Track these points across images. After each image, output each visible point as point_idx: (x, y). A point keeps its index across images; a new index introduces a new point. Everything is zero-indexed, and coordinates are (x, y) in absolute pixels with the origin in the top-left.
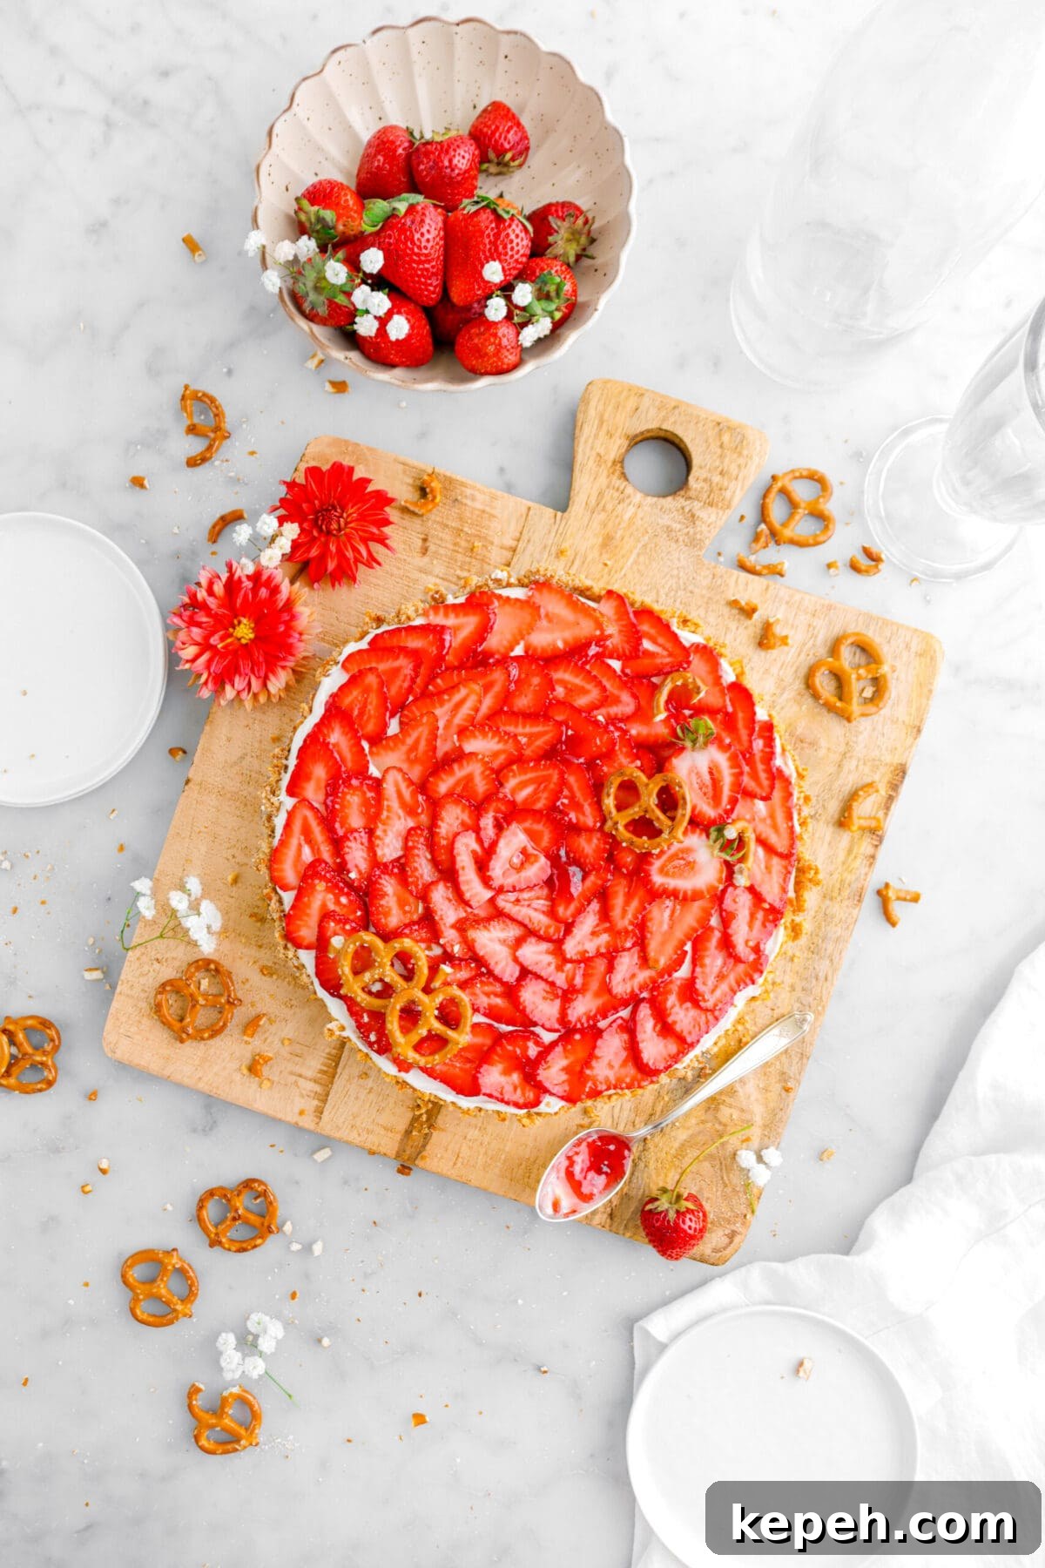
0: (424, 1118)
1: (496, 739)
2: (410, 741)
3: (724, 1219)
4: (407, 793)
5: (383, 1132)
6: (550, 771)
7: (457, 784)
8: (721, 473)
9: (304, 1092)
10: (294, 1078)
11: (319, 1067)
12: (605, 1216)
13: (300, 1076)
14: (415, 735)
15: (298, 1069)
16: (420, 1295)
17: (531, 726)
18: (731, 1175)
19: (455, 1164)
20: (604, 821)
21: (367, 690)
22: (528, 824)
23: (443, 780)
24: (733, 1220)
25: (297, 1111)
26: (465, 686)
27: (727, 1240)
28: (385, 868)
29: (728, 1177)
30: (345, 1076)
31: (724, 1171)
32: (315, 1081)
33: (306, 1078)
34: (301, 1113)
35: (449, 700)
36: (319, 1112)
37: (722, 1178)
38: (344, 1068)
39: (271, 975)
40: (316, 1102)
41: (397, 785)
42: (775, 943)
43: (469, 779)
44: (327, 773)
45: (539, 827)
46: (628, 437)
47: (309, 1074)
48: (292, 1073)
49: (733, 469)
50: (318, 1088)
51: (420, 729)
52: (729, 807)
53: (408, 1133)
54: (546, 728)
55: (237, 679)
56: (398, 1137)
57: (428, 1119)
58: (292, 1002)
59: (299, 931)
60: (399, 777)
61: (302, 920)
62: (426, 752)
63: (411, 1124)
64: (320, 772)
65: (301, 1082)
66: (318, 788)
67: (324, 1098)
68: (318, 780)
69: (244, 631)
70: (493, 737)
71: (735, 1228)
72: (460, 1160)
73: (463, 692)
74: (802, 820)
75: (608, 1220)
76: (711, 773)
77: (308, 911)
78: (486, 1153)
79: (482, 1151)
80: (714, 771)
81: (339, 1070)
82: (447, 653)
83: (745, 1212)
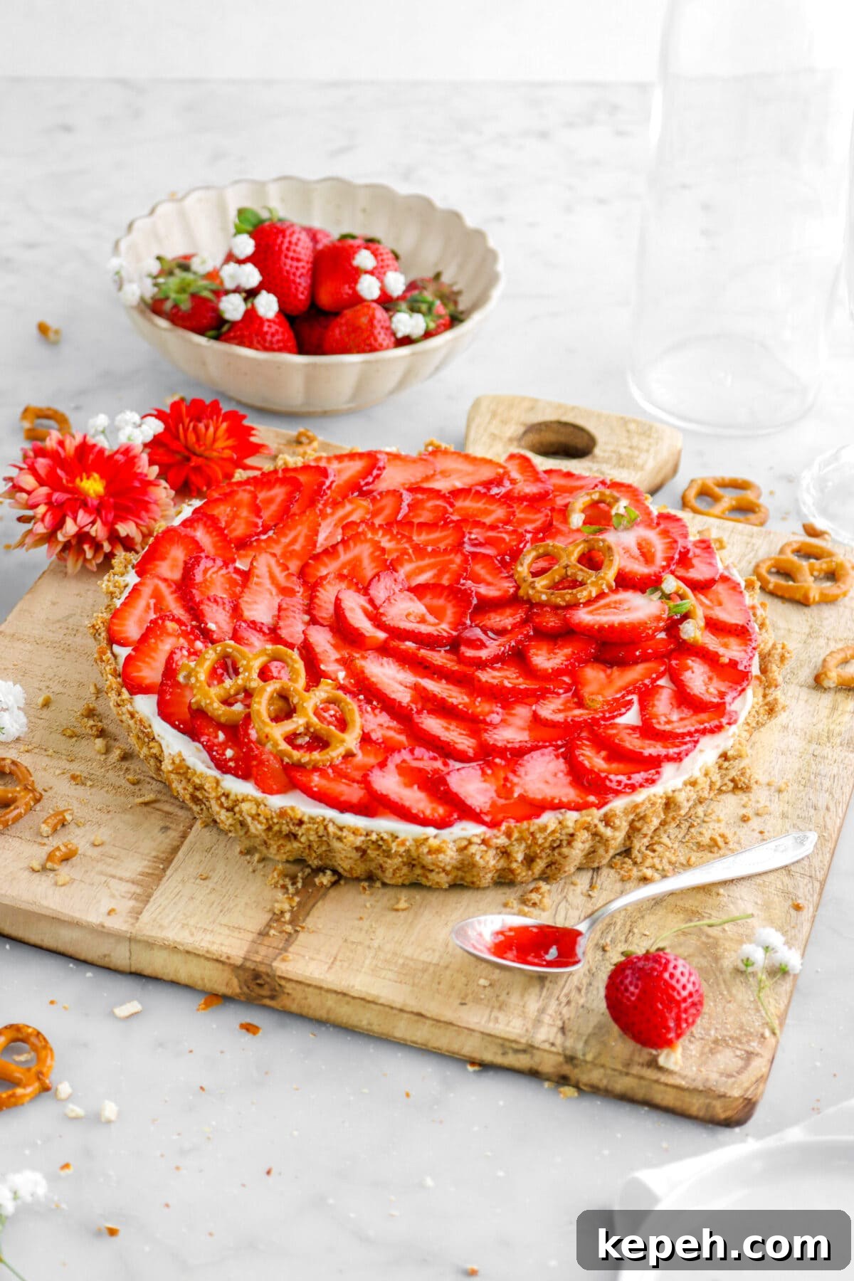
0: (287, 916)
1: (388, 537)
2: (285, 540)
3: (731, 1038)
4: (281, 576)
5: (227, 932)
6: (452, 556)
7: (343, 566)
8: (631, 447)
9: (117, 894)
10: (104, 878)
11: (140, 869)
12: (555, 1030)
13: (113, 877)
14: (292, 535)
15: (111, 870)
16: (269, 1173)
17: (428, 533)
18: (734, 991)
19: (330, 968)
20: (518, 588)
21: (238, 505)
22: (428, 599)
23: (326, 565)
24: (744, 1040)
25: (104, 910)
26: (350, 502)
27: (741, 1063)
28: (254, 625)
29: (729, 991)
30: (178, 877)
31: (723, 986)
32: (133, 883)
33: (121, 879)
34: (110, 912)
35: (332, 514)
36: (136, 914)
37: (721, 994)
38: (176, 870)
39: (83, 784)
40: (132, 903)
41: (269, 566)
42: (744, 703)
43: (355, 564)
44: (186, 555)
45: (440, 602)
46: (524, 424)
47: (127, 875)
48: (101, 873)
49: (644, 445)
50: (139, 890)
51: (299, 528)
52: (664, 563)
53: (263, 934)
54: (444, 533)
55: (81, 513)
56: (250, 937)
57: (291, 922)
58: (110, 808)
59: (140, 671)
60: (273, 561)
61: (144, 662)
62: (303, 547)
63: (269, 926)
64: (178, 554)
65: (113, 882)
66: (173, 567)
67: (145, 898)
68: (175, 560)
69: (93, 486)
70: (383, 535)
71: (750, 1049)
72: (338, 963)
73: (348, 507)
74: (759, 622)
75: (560, 1035)
76: (640, 547)
77: (153, 654)
78: (373, 958)
79: (371, 954)
80: (644, 544)
81: (168, 872)
82: (329, 487)
83: (761, 1030)
